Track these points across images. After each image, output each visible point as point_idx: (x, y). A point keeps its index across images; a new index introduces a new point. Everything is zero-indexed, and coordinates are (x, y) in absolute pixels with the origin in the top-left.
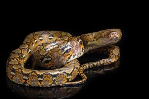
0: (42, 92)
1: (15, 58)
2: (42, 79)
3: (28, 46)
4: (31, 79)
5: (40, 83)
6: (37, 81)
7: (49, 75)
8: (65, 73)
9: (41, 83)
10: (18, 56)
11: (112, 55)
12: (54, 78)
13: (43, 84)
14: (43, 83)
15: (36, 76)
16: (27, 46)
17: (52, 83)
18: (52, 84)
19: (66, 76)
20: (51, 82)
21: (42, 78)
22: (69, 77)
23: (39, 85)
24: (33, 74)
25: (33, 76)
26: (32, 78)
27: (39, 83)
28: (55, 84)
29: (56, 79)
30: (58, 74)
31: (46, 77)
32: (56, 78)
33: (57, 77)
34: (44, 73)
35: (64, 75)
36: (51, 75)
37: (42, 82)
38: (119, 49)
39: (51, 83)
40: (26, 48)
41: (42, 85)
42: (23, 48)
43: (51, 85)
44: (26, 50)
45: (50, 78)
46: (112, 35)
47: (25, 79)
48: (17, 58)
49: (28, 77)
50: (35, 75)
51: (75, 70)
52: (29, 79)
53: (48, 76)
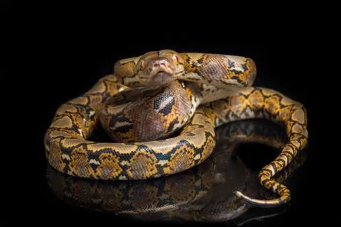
0: (98, 190)
1: (67, 112)
2: (97, 163)
3: (107, 89)
4: (75, 159)
5: (93, 171)
6: (87, 166)
7: (111, 154)
8: (152, 152)
9: (95, 172)
10: (75, 111)
11: (293, 124)
12: (124, 163)
13: (100, 174)
14: (99, 171)
15: (84, 154)
16: (104, 87)
17: (119, 172)
18: (119, 175)
19: (153, 160)
20: (117, 170)
21: (97, 159)
22: (162, 163)
23: (91, 176)
24: (80, 150)
25: (79, 153)
26: (78, 158)
27: (91, 171)
28: (127, 176)
29: (129, 164)
30: (133, 153)
31: (105, 157)
32: (130, 162)
33: (131, 160)
34: (103, 148)
35: (148, 157)
36: (117, 154)
37: (97, 169)
38: (303, 109)
39: (117, 174)
40: (102, 94)
41: (98, 176)
42: (94, 95)
43: (118, 177)
44: (101, 97)
45: (114, 161)
46: (154, 68)
47: (65, 161)
48: (70, 113)
49: (70, 156)
50: (84, 151)
51: (182, 148)
52: (71, 161)
53: (109, 156)
